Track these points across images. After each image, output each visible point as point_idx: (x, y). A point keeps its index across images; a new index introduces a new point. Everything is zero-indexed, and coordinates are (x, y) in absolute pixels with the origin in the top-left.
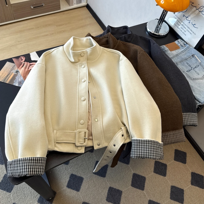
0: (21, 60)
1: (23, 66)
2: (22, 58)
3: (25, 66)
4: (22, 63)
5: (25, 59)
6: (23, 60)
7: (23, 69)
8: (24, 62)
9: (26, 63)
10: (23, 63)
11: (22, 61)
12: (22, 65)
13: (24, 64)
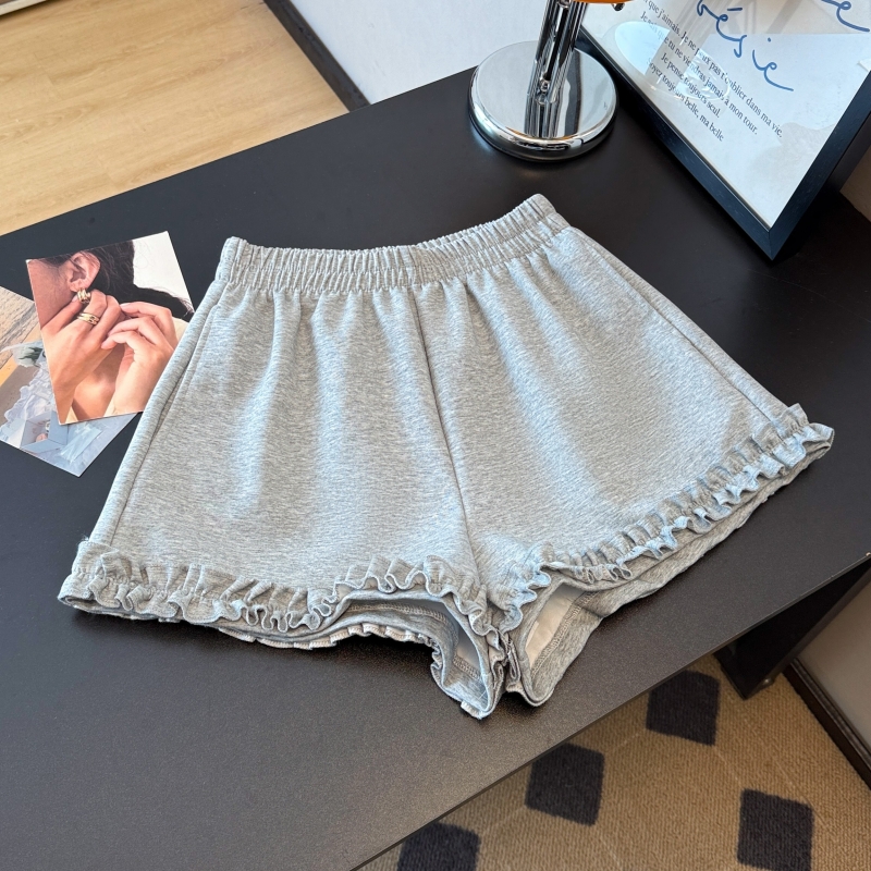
0: (70, 276)
1: (75, 317)
2: (84, 264)
3: (85, 317)
4: (75, 294)
5: (95, 271)
6: (83, 277)
7: (72, 331)
8: (89, 290)
9: (97, 297)
10: (82, 295)
11: (75, 286)
12: (73, 307)
13: (84, 304)
